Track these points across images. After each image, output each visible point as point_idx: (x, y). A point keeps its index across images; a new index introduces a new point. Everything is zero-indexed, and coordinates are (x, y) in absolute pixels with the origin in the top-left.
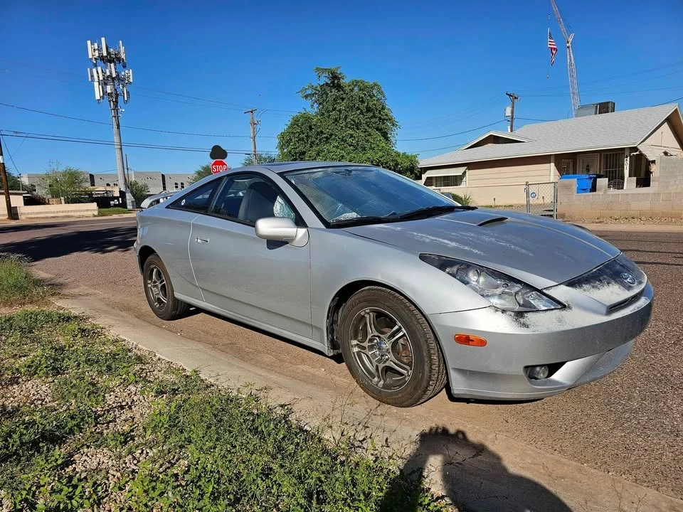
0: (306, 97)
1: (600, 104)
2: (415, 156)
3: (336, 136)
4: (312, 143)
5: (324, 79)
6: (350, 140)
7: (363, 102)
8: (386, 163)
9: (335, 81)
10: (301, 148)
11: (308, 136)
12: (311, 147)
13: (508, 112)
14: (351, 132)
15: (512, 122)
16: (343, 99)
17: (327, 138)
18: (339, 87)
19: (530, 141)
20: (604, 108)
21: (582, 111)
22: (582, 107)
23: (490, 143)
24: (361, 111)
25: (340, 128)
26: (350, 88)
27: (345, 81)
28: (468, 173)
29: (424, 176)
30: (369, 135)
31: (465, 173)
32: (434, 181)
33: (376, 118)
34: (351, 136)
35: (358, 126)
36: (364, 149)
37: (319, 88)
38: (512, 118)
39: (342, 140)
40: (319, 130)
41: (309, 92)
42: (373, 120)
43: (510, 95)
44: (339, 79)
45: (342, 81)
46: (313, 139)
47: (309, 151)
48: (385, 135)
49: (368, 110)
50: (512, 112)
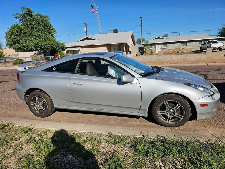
0: (16, 18)
1: (114, 30)
2: (64, 43)
3: (33, 34)
4: (22, 36)
5: (24, 12)
6: (39, 36)
7: (43, 22)
8: (55, 45)
9: (29, 13)
10: (18, 39)
11: (20, 34)
12: (22, 38)
13: (85, 29)
14: (39, 33)
15: (87, 33)
16: (34, 20)
17: (29, 35)
18: (31, 15)
19: (99, 40)
20: (116, 31)
21: (110, 32)
22: (110, 30)
23: (86, 40)
24: (42, 26)
25: (34, 31)
26: (37, 16)
27: (34, 14)
28: (81, 49)
29: (66, 50)
30: (47, 35)
31: (80, 49)
32: (69, 52)
33: (48, 28)
34: (40, 35)
35: (41, 31)
36: (45, 40)
37: (22, 15)
38: (86, 32)
39: (36, 36)
40: (25, 32)
41: (18, 16)
42: (47, 29)
43: (85, 24)
44: (31, 12)
45: (32, 13)
46: (23, 35)
47: (21, 40)
48: (52, 35)
49: (45, 25)
50: (86, 30)
